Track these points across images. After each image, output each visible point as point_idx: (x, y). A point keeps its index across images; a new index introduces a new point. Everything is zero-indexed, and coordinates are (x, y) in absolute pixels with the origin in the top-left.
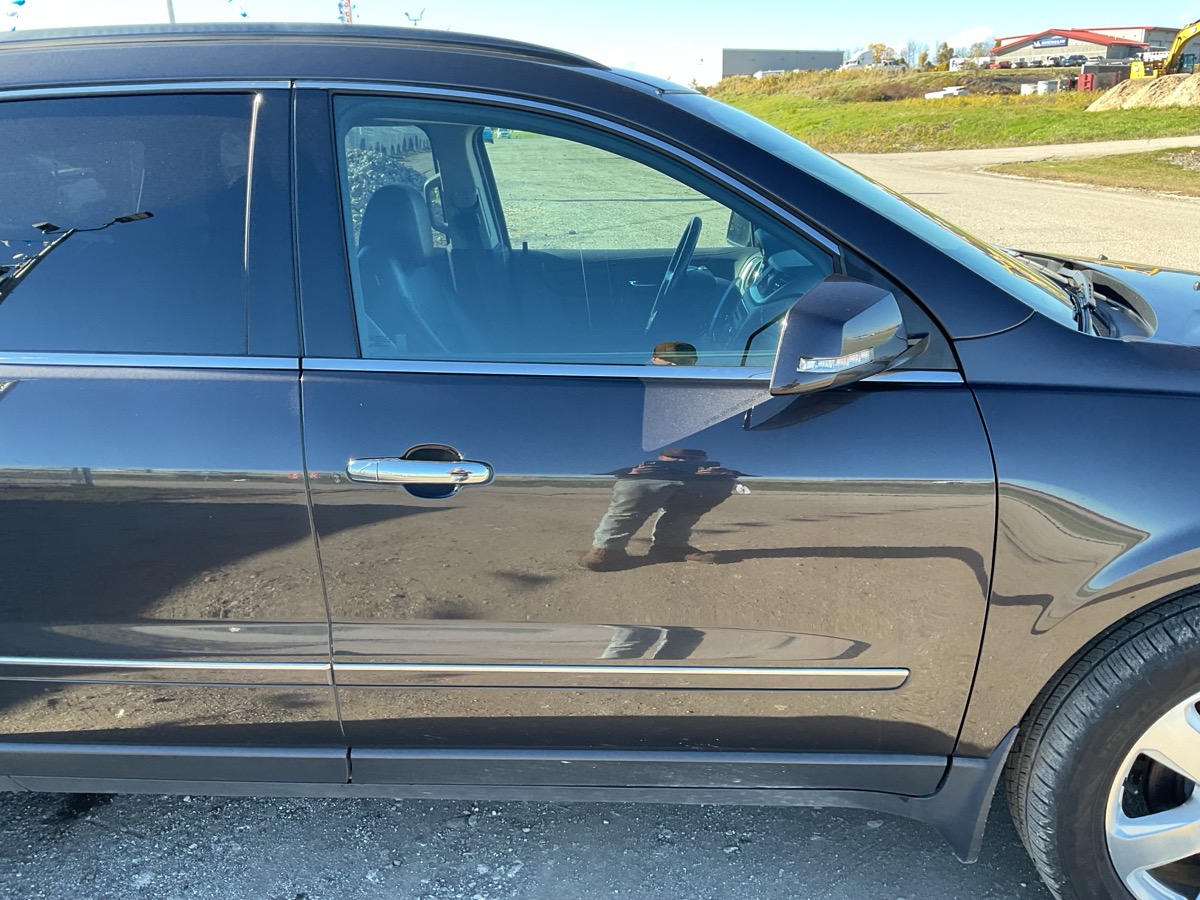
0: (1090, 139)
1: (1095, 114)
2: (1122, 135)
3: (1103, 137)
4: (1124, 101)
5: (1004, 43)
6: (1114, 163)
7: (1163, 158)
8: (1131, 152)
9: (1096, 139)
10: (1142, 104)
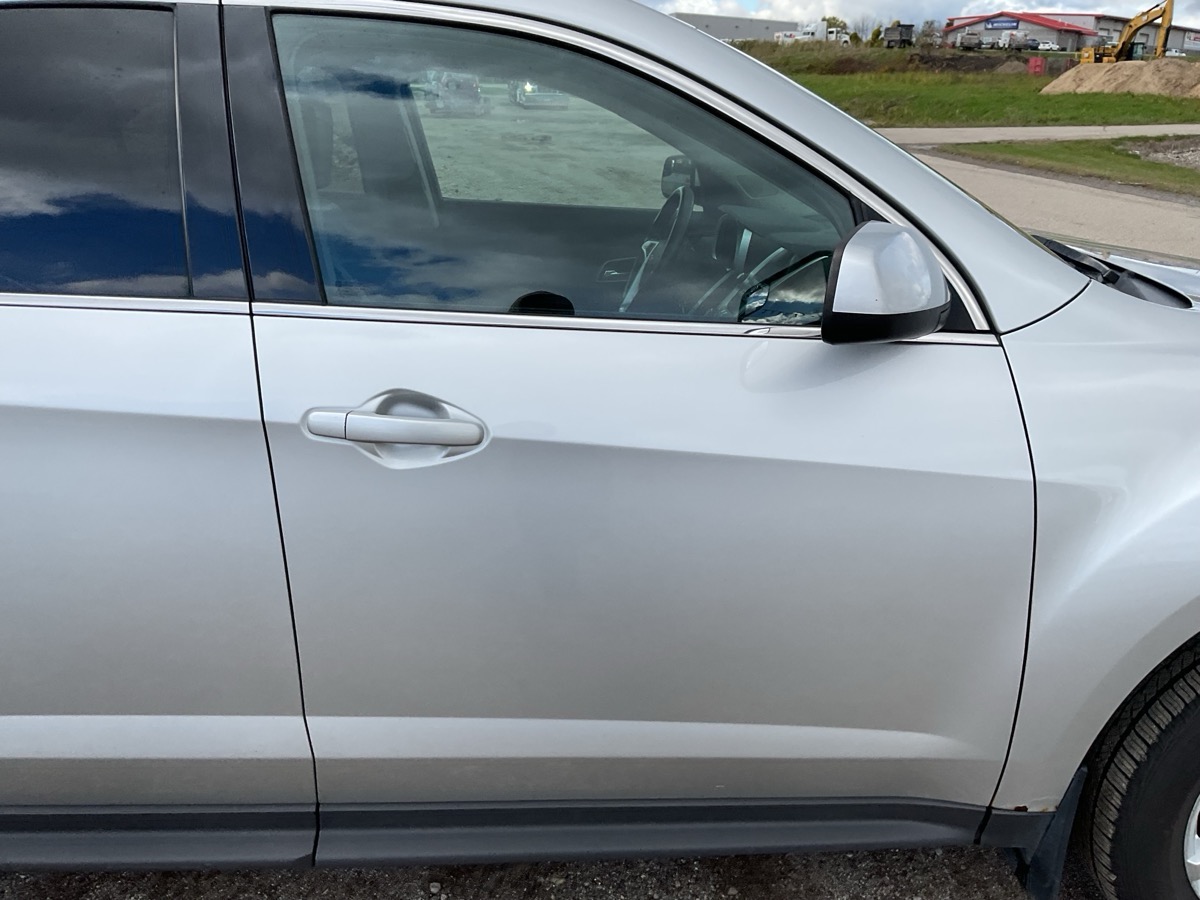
0: (1043, 123)
1: (1048, 98)
2: (1075, 121)
3: (1056, 122)
4: (1078, 86)
5: (956, 23)
6: (1071, 149)
7: (1120, 147)
8: (1088, 138)
9: (1049, 123)
10: (1095, 90)
